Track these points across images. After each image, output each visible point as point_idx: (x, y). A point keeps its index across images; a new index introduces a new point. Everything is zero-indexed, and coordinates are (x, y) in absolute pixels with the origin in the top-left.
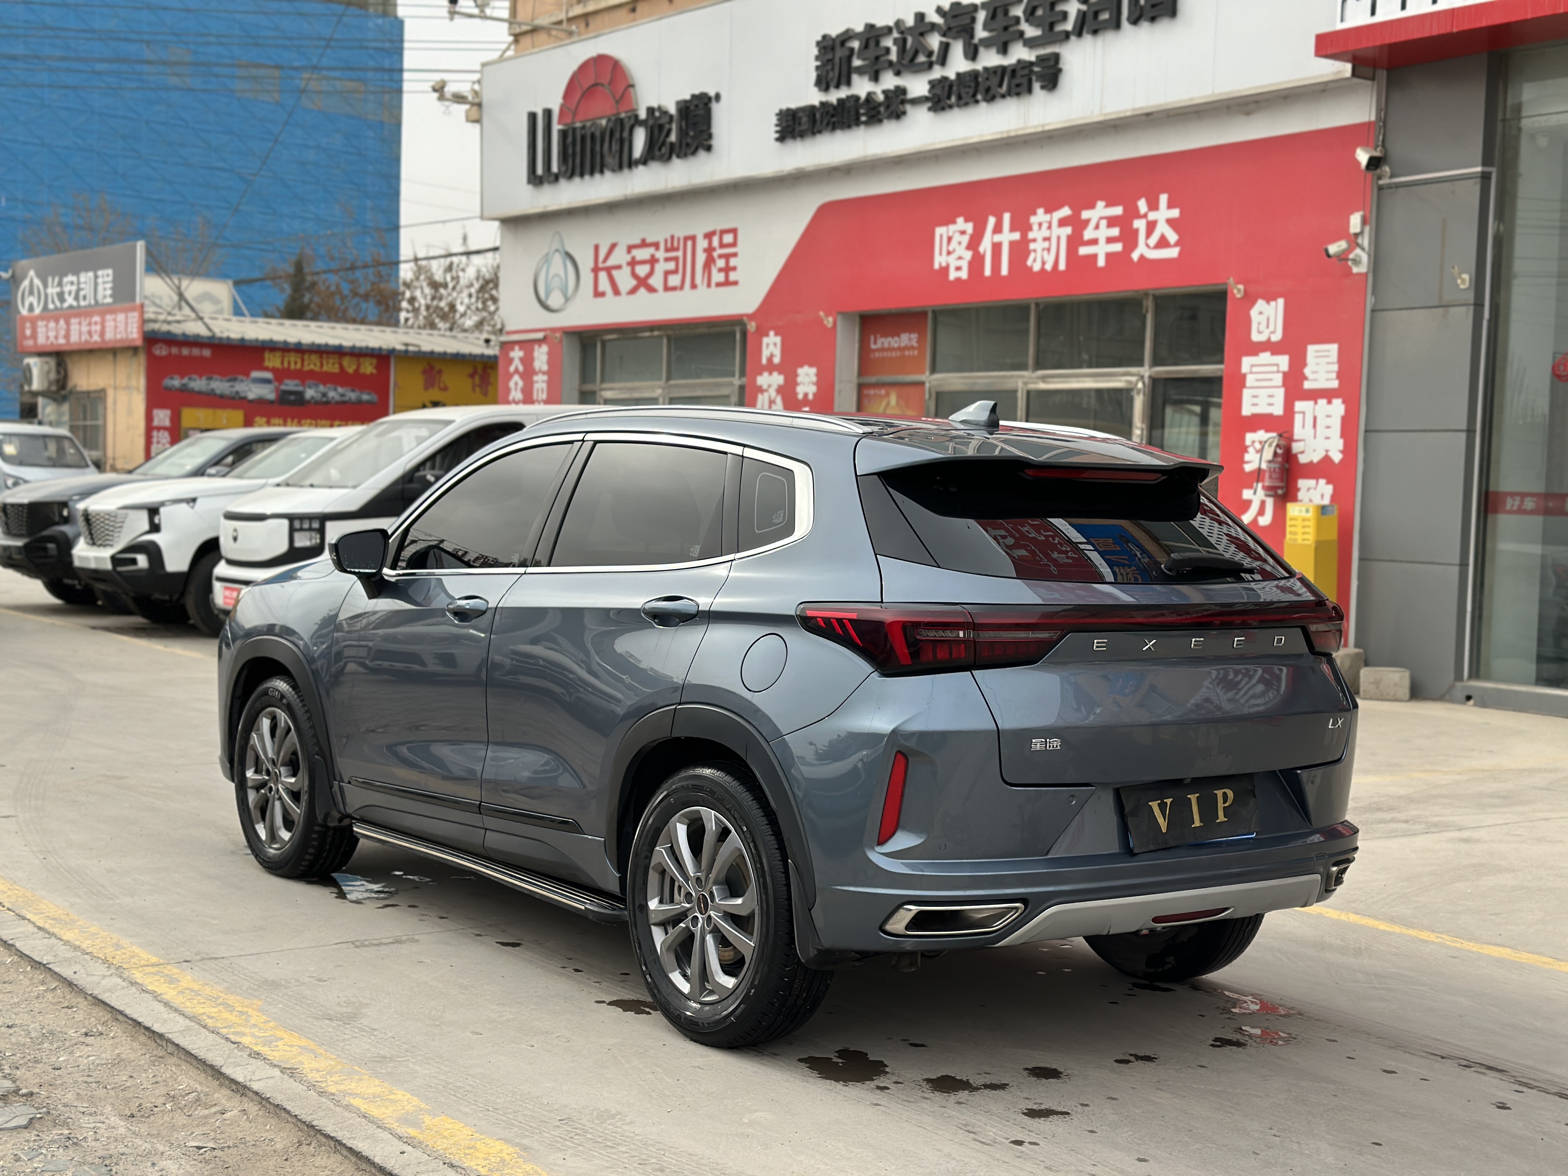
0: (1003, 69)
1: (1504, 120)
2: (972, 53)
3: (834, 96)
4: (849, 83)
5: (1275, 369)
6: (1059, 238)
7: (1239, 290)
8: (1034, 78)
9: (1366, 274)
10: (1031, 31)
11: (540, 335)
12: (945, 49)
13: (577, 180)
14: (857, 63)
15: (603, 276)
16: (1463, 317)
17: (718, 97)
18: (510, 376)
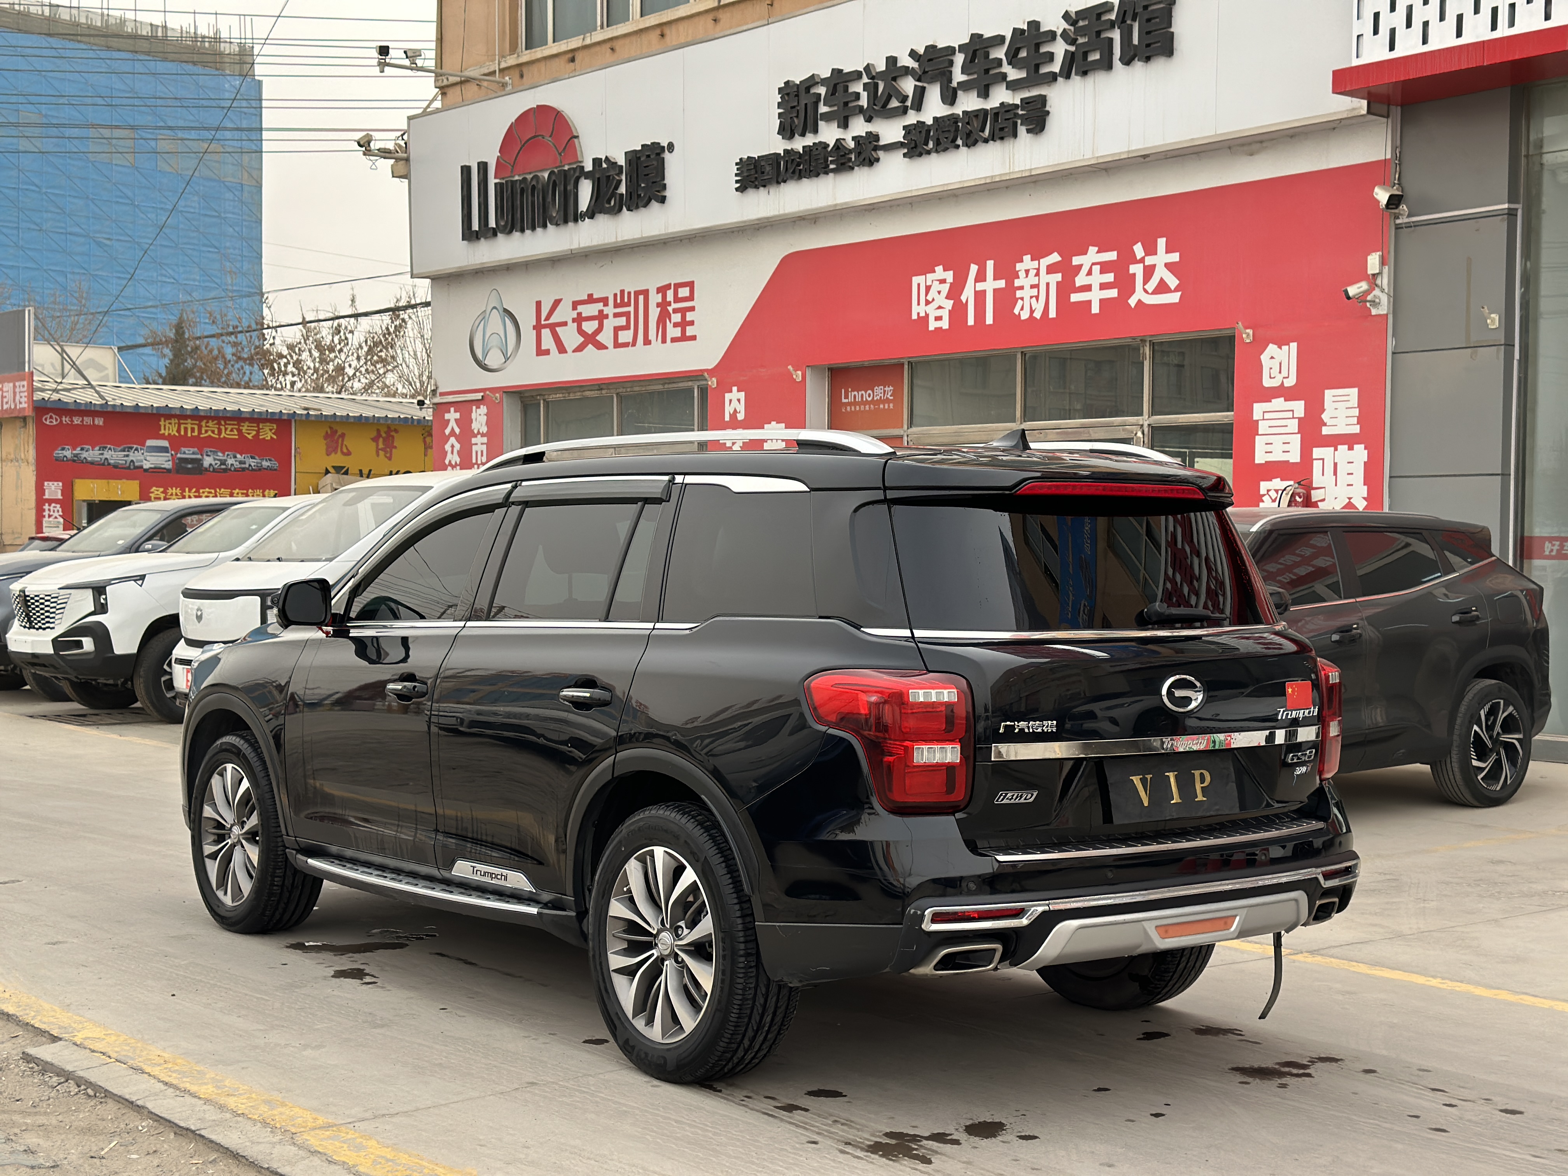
0: (985, 112)
1: (1527, 156)
2: (950, 97)
3: (799, 144)
4: (815, 131)
5: (1290, 415)
6: (1048, 284)
7: (1248, 335)
8: (1019, 122)
9: (1387, 315)
10: (1013, 74)
11: (479, 396)
12: (920, 93)
13: (516, 235)
14: (823, 109)
15: (546, 333)
16: (1493, 357)
17: (671, 147)
18: (447, 439)
